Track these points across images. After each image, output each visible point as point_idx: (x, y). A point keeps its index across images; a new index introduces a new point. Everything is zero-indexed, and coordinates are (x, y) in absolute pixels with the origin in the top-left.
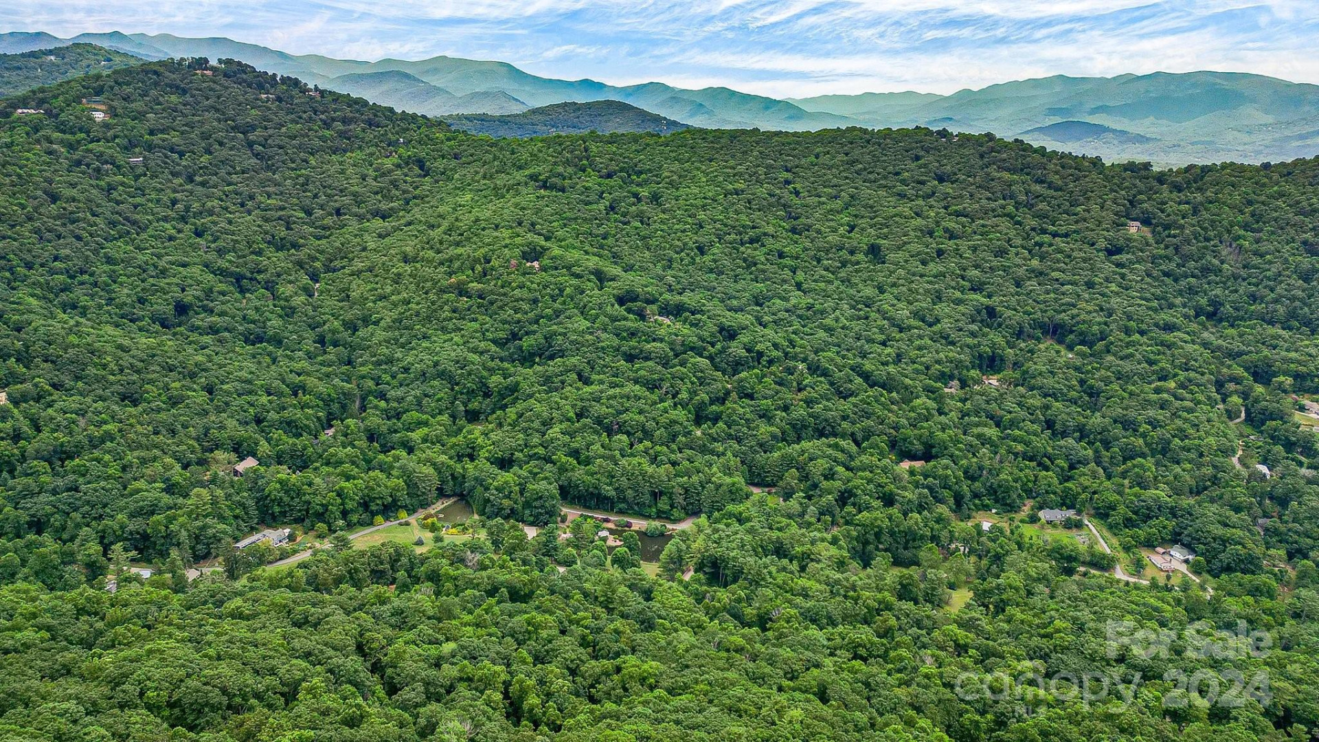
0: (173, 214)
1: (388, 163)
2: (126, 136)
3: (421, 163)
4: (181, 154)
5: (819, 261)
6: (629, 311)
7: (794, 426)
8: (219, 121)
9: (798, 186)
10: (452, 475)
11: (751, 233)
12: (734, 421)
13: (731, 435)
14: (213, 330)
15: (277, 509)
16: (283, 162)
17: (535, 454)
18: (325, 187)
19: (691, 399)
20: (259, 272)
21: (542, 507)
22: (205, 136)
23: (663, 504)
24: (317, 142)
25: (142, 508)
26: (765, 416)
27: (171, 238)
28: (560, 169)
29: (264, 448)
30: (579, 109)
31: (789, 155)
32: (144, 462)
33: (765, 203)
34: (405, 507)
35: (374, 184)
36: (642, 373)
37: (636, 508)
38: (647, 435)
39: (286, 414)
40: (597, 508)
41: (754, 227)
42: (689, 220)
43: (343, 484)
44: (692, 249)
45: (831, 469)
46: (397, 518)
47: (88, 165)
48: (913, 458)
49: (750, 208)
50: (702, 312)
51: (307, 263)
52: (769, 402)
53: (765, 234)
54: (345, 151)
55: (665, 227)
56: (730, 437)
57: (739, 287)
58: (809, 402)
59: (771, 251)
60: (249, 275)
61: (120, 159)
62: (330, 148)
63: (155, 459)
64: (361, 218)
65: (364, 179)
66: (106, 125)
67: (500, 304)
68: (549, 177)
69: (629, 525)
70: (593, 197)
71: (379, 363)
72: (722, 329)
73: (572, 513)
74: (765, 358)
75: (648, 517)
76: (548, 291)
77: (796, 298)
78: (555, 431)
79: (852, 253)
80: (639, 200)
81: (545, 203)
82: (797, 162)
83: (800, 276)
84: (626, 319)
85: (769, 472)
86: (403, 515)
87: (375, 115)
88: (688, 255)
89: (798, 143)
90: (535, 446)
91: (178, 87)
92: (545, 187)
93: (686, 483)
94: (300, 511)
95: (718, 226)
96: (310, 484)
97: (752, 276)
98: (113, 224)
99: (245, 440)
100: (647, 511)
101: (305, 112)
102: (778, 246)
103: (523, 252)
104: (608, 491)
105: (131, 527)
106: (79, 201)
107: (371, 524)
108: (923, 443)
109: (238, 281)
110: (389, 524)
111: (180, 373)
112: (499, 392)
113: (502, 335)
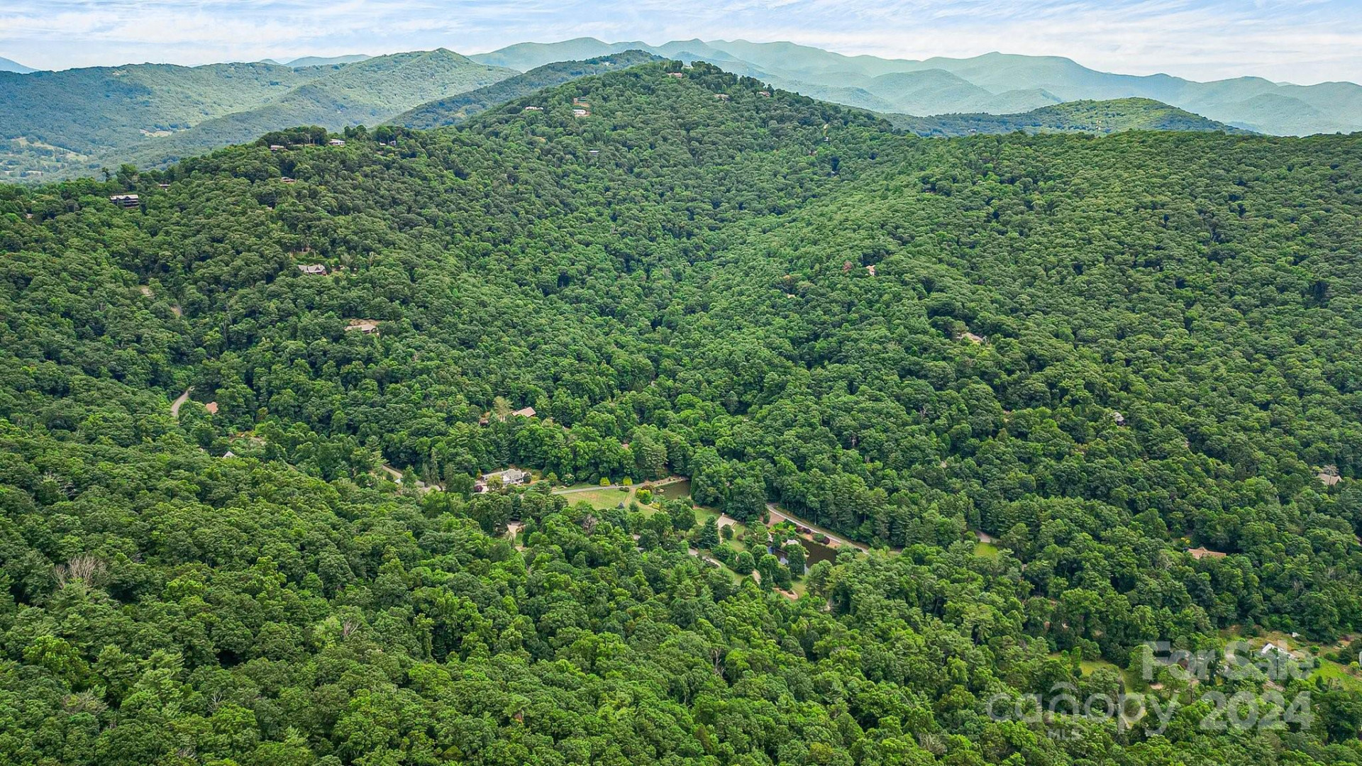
0: (602, 200)
1: (803, 161)
2: (592, 131)
3: (835, 163)
4: (630, 148)
5: (1232, 294)
6: (934, 325)
7: (1058, 478)
8: (671, 118)
9: (1246, 203)
10: (684, 456)
11: (1152, 255)
12: (987, 459)
13: (977, 473)
14: (578, 300)
15: (522, 453)
16: (712, 158)
17: (766, 452)
18: (738, 182)
19: (951, 427)
20: (647, 255)
21: (742, 502)
22: (654, 132)
23: (864, 529)
24: (749, 140)
25: (419, 429)
26: (1028, 460)
27: (591, 220)
28: (956, 172)
29: (542, 401)
30: (1094, 108)
31: (1251, 165)
32: (442, 394)
33: (1186, 220)
34: (631, 475)
35: (783, 180)
36: (908, 390)
37: (838, 526)
38: (883, 455)
39: (577, 377)
40: (801, 517)
41: (1158, 248)
42: (1078, 234)
43: (578, 443)
44: (1066, 267)
45: (1070, 533)
46: (621, 483)
47: (554, 155)
48: (1212, 546)
49: (1164, 226)
50: (1016, 336)
51: (691, 251)
52: (1039, 446)
53: (1170, 257)
54: (772, 148)
55: (1045, 240)
56: (976, 475)
57: (1106, 315)
58: (1091, 455)
59: (1167, 277)
60: (637, 256)
61: (581, 151)
62: (759, 145)
63: (451, 394)
64: (759, 212)
65: (775, 176)
66: (582, 122)
67: (814, 303)
68: (940, 180)
69: (827, 541)
70: (980, 202)
71: (686, 346)
72: (1030, 357)
73: (777, 516)
74: (1068, 397)
75: (849, 538)
76: (869, 295)
77: (1175, 335)
78: (790, 434)
79: (1282, 290)
80: (1031, 208)
81: (922, 206)
82: (1259, 172)
83: (1192, 312)
84: (925, 332)
85: (1003, 522)
86: (628, 482)
87: (812, 114)
88: (1058, 273)
89: (1270, 150)
90: (768, 445)
91: (649, 88)
92: (933, 189)
93: (893, 512)
94: (540, 458)
95: (1111, 243)
96: (552, 437)
97: (1129, 304)
98: (549, 204)
99: (530, 392)
100: (848, 531)
101: (748, 110)
102: (1181, 272)
103: (865, 255)
104: (812, 501)
105: (407, 442)
106: (530, 184)
107: (597, 483)
108: (1230, 531)
109: (627, 261)
110: (613, 486)
111: (519, 330)
112: (769, 388)
113: (803, 334)
